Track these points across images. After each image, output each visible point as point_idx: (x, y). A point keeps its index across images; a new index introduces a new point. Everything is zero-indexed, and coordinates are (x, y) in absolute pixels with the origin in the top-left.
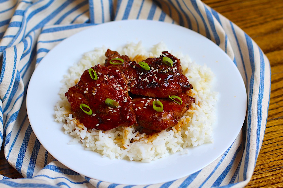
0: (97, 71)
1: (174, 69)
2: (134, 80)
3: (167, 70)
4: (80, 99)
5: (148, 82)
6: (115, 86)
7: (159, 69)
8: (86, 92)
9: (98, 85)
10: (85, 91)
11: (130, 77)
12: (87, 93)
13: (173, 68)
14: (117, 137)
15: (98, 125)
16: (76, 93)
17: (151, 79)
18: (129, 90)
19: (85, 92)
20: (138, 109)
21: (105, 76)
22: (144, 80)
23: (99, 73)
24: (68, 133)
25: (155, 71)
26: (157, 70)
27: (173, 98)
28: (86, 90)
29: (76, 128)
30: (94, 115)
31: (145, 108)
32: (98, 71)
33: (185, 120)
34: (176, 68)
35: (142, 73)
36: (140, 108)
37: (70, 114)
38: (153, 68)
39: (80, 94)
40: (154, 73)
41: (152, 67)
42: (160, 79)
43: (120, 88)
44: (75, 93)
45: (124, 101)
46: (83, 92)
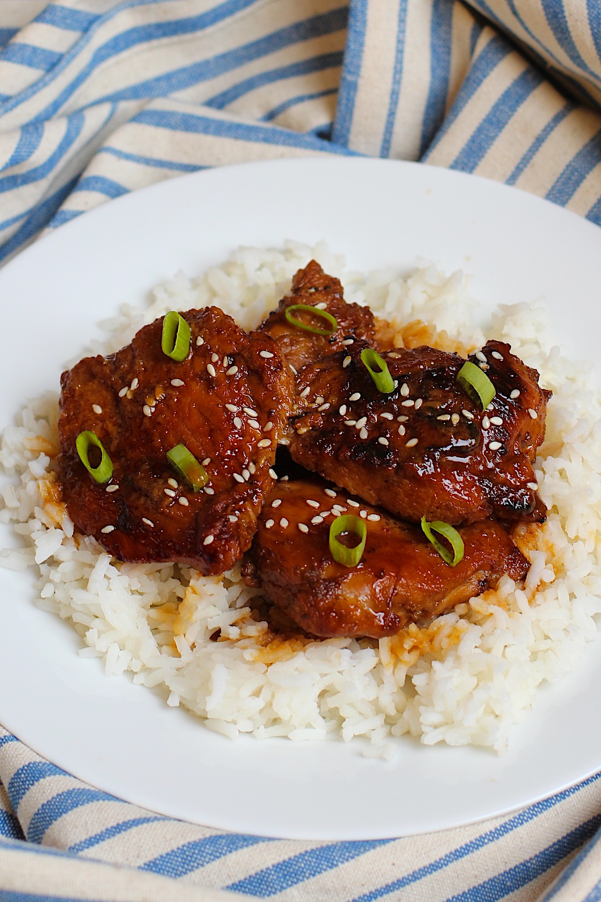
0: (197, 330)
1: (486, 423)
2: (320, 409)
3: (456, 418)
4: (98, 410)
5: (364, 435)
6: (233, 408)
7: (429, 404)
8: (129, 392)
9: (177, 382)
10: (126, 388)
11: (312, 393)
12: (129, 397)
13: (486, 418)
14: (168, 601)
15: (109, 529)
16: (95, 386)
17: (378, 429)
18: (284, 442)
19: (122, 393)
20: (277, 523)
21: (215, 358)
22: (352, 423)
23: (200, 342)
24: (11, 520)
25: (409, 403)
26: (419, 403)
27: (433, 532)
28: (130, 387)
29: (37, 511)
30: (112, 488)
31: (304, 528)
32: (201, 329)
33: (446, 631)
34: (497, 421)
35: (356, 396)
36: (284, 523)
37: (42, 454)
38: (405, 391)
39: (104, 392)
40: (402, 411)
41: (405, 385)
42: (413, 442)
43: (249, 421)
44: (91, 384)
45: (235, 475)
46: (119, 388)
